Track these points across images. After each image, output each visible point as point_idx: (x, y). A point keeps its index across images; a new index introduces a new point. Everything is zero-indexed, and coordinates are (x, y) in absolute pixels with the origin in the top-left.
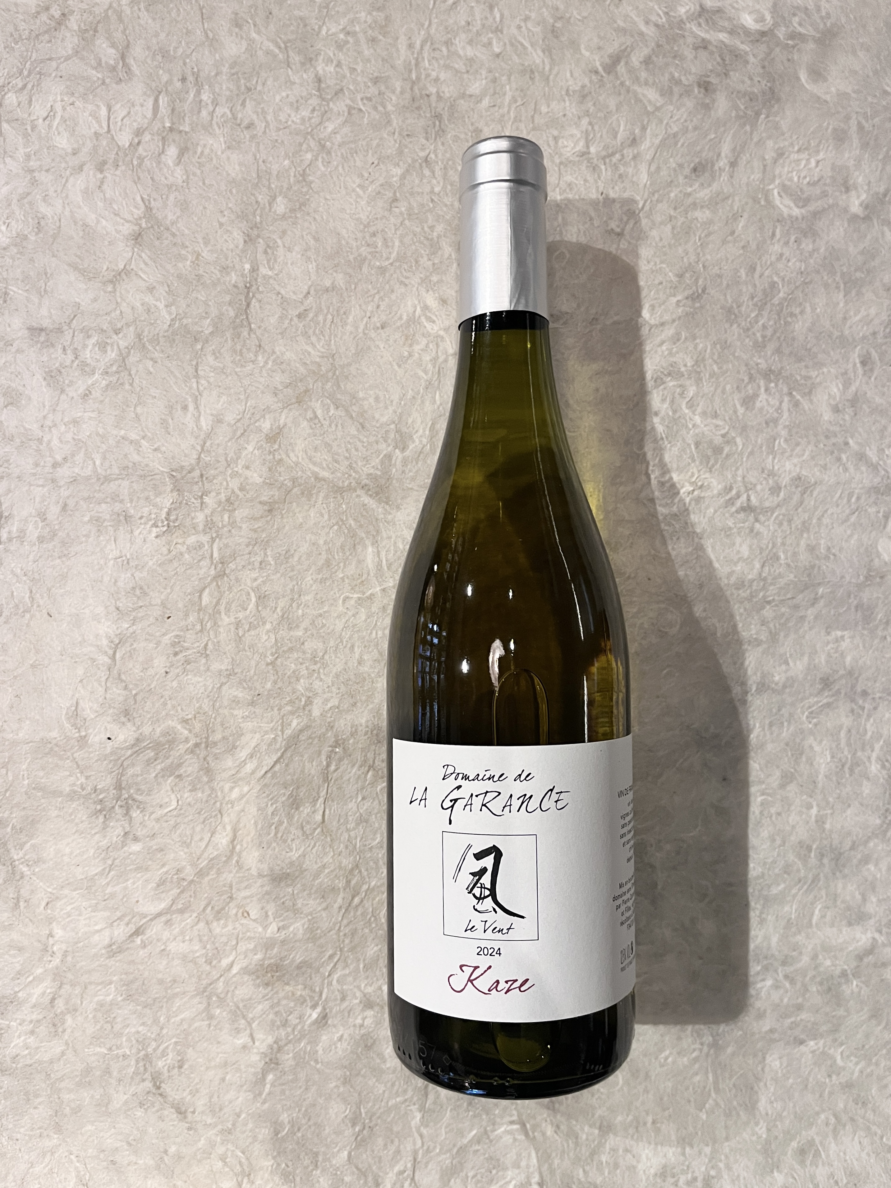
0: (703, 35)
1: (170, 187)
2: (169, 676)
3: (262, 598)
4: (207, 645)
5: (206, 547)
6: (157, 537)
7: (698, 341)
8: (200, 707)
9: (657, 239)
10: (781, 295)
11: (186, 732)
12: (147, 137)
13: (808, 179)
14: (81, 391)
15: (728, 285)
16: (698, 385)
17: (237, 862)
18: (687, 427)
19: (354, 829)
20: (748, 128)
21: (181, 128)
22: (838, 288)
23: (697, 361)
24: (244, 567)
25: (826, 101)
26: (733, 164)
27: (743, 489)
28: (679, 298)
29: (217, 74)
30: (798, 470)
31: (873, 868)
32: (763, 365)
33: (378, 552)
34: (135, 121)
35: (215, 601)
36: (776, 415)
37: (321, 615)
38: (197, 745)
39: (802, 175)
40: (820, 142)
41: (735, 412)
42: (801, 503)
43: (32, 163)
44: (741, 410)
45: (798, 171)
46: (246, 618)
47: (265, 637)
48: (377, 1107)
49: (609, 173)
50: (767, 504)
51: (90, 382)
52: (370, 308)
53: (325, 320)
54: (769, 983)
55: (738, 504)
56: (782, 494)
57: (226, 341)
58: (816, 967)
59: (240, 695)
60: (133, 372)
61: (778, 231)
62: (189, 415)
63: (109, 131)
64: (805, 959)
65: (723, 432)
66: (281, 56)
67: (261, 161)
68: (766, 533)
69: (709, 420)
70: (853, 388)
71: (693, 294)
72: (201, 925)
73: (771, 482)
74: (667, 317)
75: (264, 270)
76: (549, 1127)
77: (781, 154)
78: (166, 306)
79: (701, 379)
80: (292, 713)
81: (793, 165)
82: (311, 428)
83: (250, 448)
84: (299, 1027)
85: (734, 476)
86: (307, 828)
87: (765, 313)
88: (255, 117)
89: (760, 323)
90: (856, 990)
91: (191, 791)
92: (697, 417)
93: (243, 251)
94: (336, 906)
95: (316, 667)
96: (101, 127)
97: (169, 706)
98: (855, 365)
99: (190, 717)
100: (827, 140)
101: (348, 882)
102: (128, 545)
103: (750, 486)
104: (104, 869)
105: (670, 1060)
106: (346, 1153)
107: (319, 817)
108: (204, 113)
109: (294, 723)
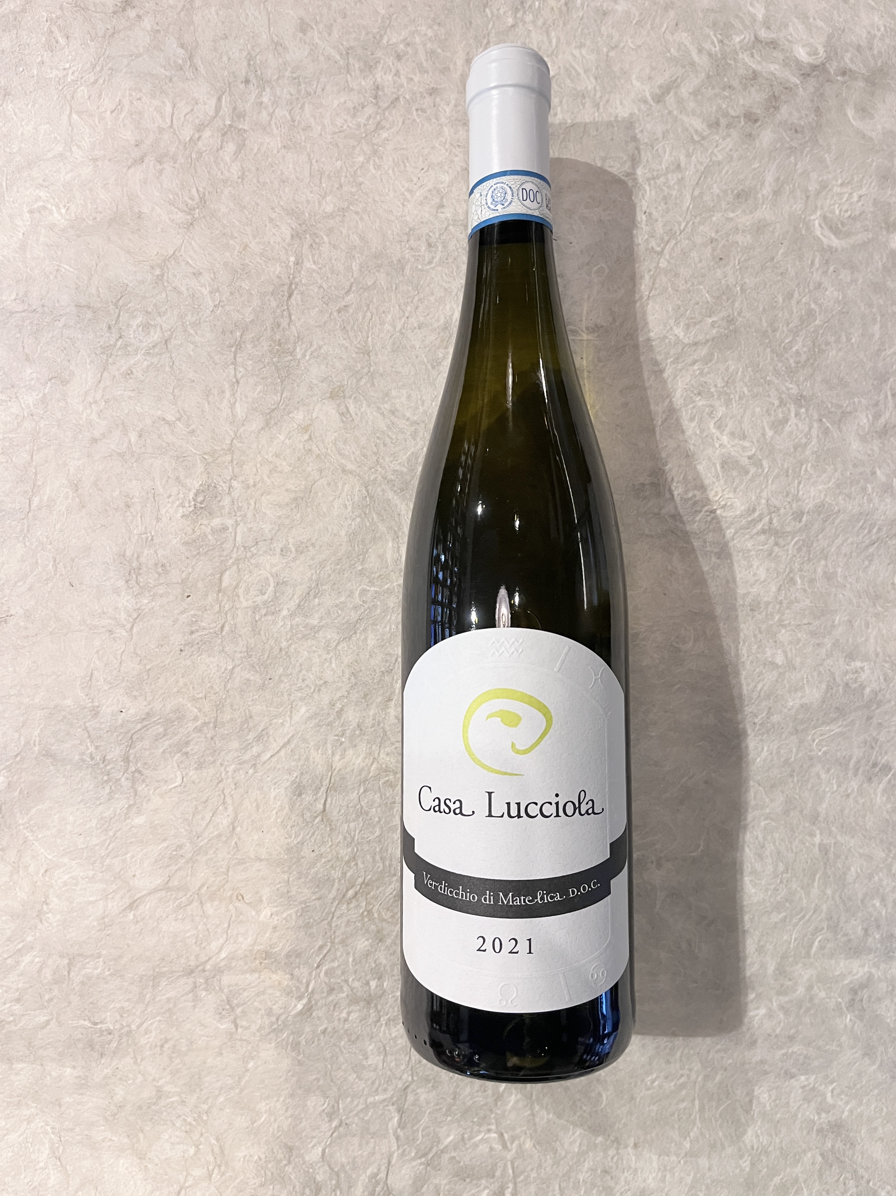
0: (754, 66)
1: (225, 181)
2: (183, 654)
3: (280, 584)
4: (223, 627)
5: (230, 530)
6: (182, 517)
7: (730, 362)
8: (212, 687)
9: (697, 260)
10: (816, 322)
11: (196, 710)
12: (207, 133)
13: (849, 213)
14: (124, 369)
15: (764, 310)
16: (727, 406)
17: (236, 843)
18: (714, 446)
19: (354, 821)
20: (792, 159)
21: (241, 126)
22: (874, 320)
23: (727, 382)
24: (265, 552)
25: (871, 139)
26: (777, 193)
27: (766, 511)
28: (715, 319)
29: (278, 79)
30: (822, 497)
31: (878, 904)
32: (794, 391)
33: (399, 547)
34: (197, 118)
35: (234, 584)
36: (804, 440)
37: (337, 606)
38: (205, 724)
39: (844, 209)
40: (863, 177)
41: (764, 435)
42: (823, 530)
43: (96, 152)
44: (770, 433)
45: (840, 204)
46: (265, 603)
47: (281, 624)
48: (356, 1103)
49: (653, 192)
50: (788, 529)
51: (132, 362)
52: (409, 308)
53: (364, 317)
54: (762, 1011)
55: (759, 526)
56: (804, 519)
57: (266, 330)
58: (811, 999)
59: (252, 678)
60: (173, 355)
61: (817, 260)
62: (225, 401)
63: (171, 126)
64: (801, 990)
65: (749, 453)
66: (341, 62)
67: (314, 161)
68: (784, 557)
69: (736, 441)
70: (882, 420)
71: (728, 316)
72: (195, 904)
73: (794, 505)
74: (701, 337)
75: (309, 264)
76: (528, 1140)
77: (824, 186)
78: (211, 292)
79: (731, 400)
80: (302, 699)
81: (836, 198)
82: (343, 422)
83: (282, 437)
84: (283, 1017)
85: (759, 497)
86: (308, 815)
87: (800, 340)
88: (312, 120)
89: (794, 349)
90: (849, 1025)
91: (196, 769)
92: (724, 437)
93: (289, 245)
94: (331, 896)
95: (328, 656)
96: (164, 121)
97: (181, 684)
98: (886, 397)
99: (200, 695)
100: (871, 177)
101: (344, 874)
102: (154, 522)
103: (773, 509)
104: (105, 840)
105: (657, 1083)
106: (320, 1149)
107: (320, 806)
108: (264, 114)
109: (303, 709)
